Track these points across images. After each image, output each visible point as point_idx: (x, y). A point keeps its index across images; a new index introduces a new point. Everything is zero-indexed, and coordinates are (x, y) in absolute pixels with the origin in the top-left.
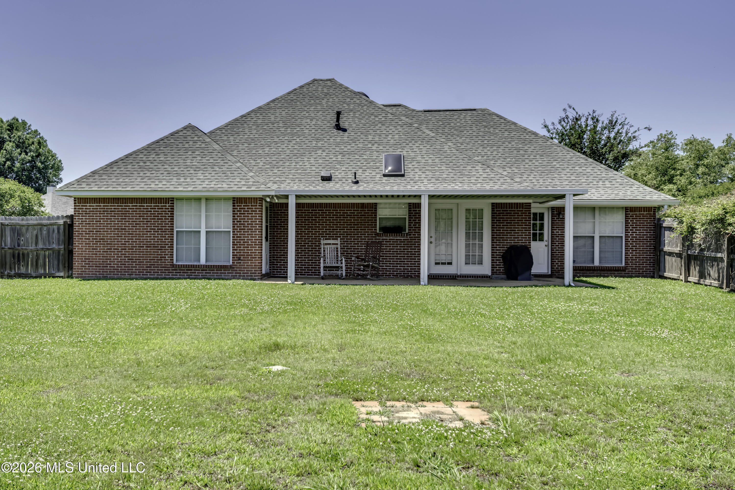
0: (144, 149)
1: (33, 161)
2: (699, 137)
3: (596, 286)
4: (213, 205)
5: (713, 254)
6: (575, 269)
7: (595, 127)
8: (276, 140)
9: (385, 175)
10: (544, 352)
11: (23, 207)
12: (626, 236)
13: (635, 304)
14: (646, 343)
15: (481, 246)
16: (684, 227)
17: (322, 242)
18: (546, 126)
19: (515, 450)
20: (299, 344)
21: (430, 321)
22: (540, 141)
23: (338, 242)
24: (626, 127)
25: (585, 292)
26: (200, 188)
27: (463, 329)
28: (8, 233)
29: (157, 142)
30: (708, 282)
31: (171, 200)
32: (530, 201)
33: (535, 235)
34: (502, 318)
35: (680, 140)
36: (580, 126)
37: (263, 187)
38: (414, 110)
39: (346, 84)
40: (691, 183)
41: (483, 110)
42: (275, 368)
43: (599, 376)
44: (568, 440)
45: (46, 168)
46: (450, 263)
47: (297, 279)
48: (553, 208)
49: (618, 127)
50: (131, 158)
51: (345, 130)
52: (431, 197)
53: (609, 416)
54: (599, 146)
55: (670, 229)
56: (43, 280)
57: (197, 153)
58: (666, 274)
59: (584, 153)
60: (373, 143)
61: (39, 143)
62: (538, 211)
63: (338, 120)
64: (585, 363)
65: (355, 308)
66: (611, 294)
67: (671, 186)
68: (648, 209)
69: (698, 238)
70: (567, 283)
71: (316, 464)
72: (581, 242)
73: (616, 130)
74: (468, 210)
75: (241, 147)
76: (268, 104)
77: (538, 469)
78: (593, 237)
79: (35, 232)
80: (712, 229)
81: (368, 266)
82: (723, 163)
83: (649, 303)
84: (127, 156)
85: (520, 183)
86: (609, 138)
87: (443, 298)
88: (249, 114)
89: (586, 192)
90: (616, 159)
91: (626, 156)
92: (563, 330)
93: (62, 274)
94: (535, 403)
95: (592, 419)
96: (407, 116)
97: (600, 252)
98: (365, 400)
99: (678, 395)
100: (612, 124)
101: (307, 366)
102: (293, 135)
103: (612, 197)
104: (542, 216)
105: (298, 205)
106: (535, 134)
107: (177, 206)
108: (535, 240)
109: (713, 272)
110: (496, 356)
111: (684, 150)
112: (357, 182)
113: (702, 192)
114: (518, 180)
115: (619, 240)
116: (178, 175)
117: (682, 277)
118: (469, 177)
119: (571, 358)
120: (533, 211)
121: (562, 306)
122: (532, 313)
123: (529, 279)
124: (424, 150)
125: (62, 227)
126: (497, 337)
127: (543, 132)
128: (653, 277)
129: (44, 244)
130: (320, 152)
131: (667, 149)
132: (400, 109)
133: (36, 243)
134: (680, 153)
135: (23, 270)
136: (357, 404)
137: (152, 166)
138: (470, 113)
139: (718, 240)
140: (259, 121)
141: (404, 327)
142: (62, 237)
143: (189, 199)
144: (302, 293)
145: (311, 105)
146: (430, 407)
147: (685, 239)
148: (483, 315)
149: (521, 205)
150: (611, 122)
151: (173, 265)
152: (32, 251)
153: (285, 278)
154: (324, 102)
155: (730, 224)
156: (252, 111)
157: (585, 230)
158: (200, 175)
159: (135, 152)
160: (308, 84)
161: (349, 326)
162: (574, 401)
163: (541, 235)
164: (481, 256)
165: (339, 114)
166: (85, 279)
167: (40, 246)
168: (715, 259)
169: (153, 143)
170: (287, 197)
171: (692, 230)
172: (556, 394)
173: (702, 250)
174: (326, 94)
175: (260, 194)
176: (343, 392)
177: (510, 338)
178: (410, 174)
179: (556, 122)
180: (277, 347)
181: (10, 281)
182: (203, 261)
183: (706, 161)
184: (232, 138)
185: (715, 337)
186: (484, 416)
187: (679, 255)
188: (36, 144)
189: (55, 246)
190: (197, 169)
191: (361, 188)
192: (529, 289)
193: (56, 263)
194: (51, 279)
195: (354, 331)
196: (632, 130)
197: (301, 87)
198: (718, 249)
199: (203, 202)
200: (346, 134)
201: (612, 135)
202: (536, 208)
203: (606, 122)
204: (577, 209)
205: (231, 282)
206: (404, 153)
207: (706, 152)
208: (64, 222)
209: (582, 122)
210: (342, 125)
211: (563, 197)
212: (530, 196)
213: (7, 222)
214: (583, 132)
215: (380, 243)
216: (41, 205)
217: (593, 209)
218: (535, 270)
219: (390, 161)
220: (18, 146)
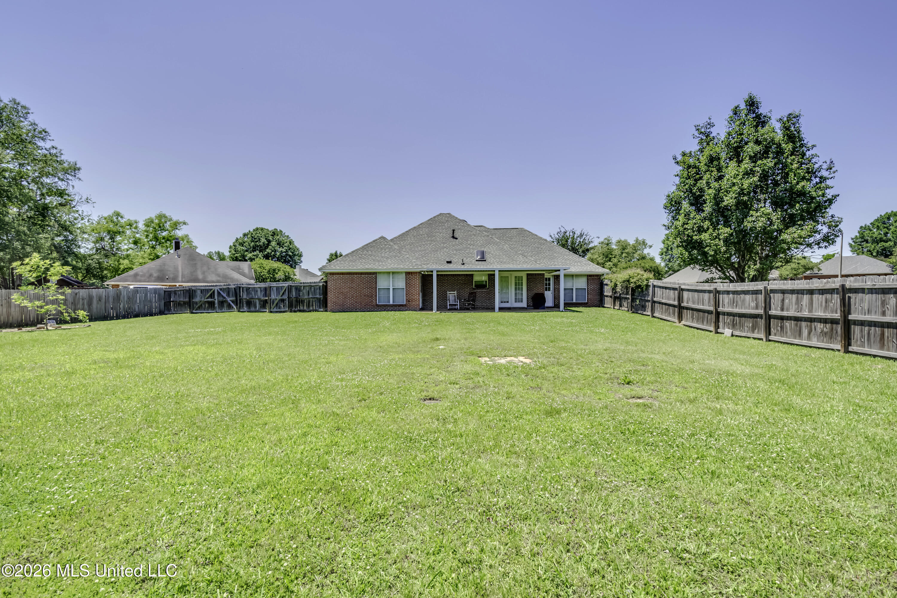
0: (360, 248)
1: (287, 251)
2: (623, 239)
3: (574, 311)
4: (396, 276)
5: (625, 296)
6: (565, 304)
7: (574, 236)
8: (424, 243)
9: (477, 261)
10: (552, 338)
11: (285, 276)
12: (588, 288)
13: (591, 319)
14: (594, 334)
15: (522, 294)
16: (613, 284)
17: (448, 293)
18: (551, 236)
19: (543, 370)
20: (447, 338)
21: (502, 327)
22: (548, 244)
23: (456, 292)
24: (588, 237)
25: (569, 314)
26: (389, 267)
27: (517, 330)
28: (294, 290)
29: (367, 245)
30: (623, 308)
31: (375, 273)
32: (544, 272)
33: (546, 288)
34: (533, 325)
35: (614, 241)
36: (567, 236)
37: (420, 267)
38: (488, 229)
39: (456, 216)
40: (619, 261)
41: (521, 229)
42: (441, 347)
43: (575, 346)
44: (563, 367)
45: (295, 255)
46: (508, 302)
47: (437, 310)
48: (554, 276)
49: (584, 237)
50: (354, 254)
51: (457, 239)
52: (499, 271)
53: (578, 359)
54: (576, 245)
55: (607, 285)
56: (312, 313)
57: (387, 250)
58: (605, 306)
59: (568, 249)
60: (470, 245)
61: (290, 242)
62: (548, 277)
63: (453, 234)
64: (569, 342)
65: (467, 323)
66: (580, 314)
67: (610, 263)
68: (597, 275)
69: (619, 289)
70: (561, 310)
71: (472, 376)
72: (567, 291)
73: (583, 238)
74: (516, 277)
75: (407, 247)
76: (419, 225)
77: (551, 375)
78: (572, 289)
79: (308, 289)
80: (625, 285)
81: (470, 304)
82: (634, 251)
83: (597, 318)
84: (353, 252)
85: (539, 264)
86: (580, 241)
87: (506, 318)
88: (410, 230)
89: (569, 268)
90: (583, 252)
91: (588, 250)
92: (560, 330)
93: (322, 310)
94: (550, 356)
95: (571, 361)
96: (486, 231)
97: (576, 296)
98: (483, 357)
99: (605, 352)
100: (581, 235)
101: (454, 346)
102: (432, 241)
103: (581, 270)
104: (549, 279)
105: (438, 275)
106: (546, 240)
107: (379, 277)
108: (546, 290)
109: (625, 304)
110: (532, 341)
111: (616, 245)
112: (463, 264)
113: (625, 266)
114: (538, 262)
115: (584, 290)
116: (379, 261)
117: (612, 307)
118: (516, 261)
119: (563, 340)
120: (545, 277)
121: (559, 320)
122: (546, 323)
123: (544, 309)
124: (495, 248)
125: (321, 287)
126: (532, 333)
127: (549, 239)
128: (599, 307)
129: (312, 295)
130: (445, 249)
131: (608, 244)
132: (482, 228)
133: (309, 295)
134: (614, 247)
135: (302, 308)
136: (480, 358)
137: (365, 257)
138: (515, 230)
139: (627, 290)
140: (415, 234)
141: (491, 330)
142: (321, 292)
143: (384, 273)
144: (441, 317)
145: (440, 226)
146: (509, 359)
147: (613, 289)
148: (525, 325)
149: (540, 274)
150: (581, 234)
151: (377, 305)
152: (306, 299)
153: (432, 310)
154: (446, 224)
155: (632, 283)
156: (411, 229)
157: (569, 286)
158: (389, 261)
159: (356, 250)
160: (438, 216)
161: (467, 330)
162: (565, 355)
163: (549, 288)
164: (522, 299)
165: (454, 230)
166: (333, 312)
167: (311, 296)
168: (626, 298)
169: (365, 245)
170: (432, 271)
171: (616, 285)
172: (558, 353)
173: (620, 294)
174: (447, 221)
175: (418, 270)
176: (473, 355)
177: (538, 334)
178: (488, 260)
179: (556, 234)
180: (437, 339)
181: (295, 313)
182: (391, 303)
183: (626, 251)
184: (402, 243)
185: (623, 331)
186: (531, 361)
187: (611, 297)
188: (288, 243)
189: (318, 296)
190: (387, 258)
191: (466, 267)
192: (544, 313)
193: (319, 304)
194: (317, 312)
195: (469, 332)
196: (591, 238)
197: (434, 217)
198: (627, 293)
199: (391, 274)
200: (457, 240)
201: (582, 240)
202: (547, 276)
203: (579, 234)
204: (565, 276)
205: (406, 312)
206: (485, 250)
207: (626, 246)
208: (323, 285)
209: (568, 234)
210: (455, 236)
211: (559, 270)
212: (544, 270)
213: (293, 285)
214: (568, 239)
215: (475, 293)
216: (295, 275)
217: (572, 276)
218: (546, 305)
219: (479, 253)
220: (278, 244)
